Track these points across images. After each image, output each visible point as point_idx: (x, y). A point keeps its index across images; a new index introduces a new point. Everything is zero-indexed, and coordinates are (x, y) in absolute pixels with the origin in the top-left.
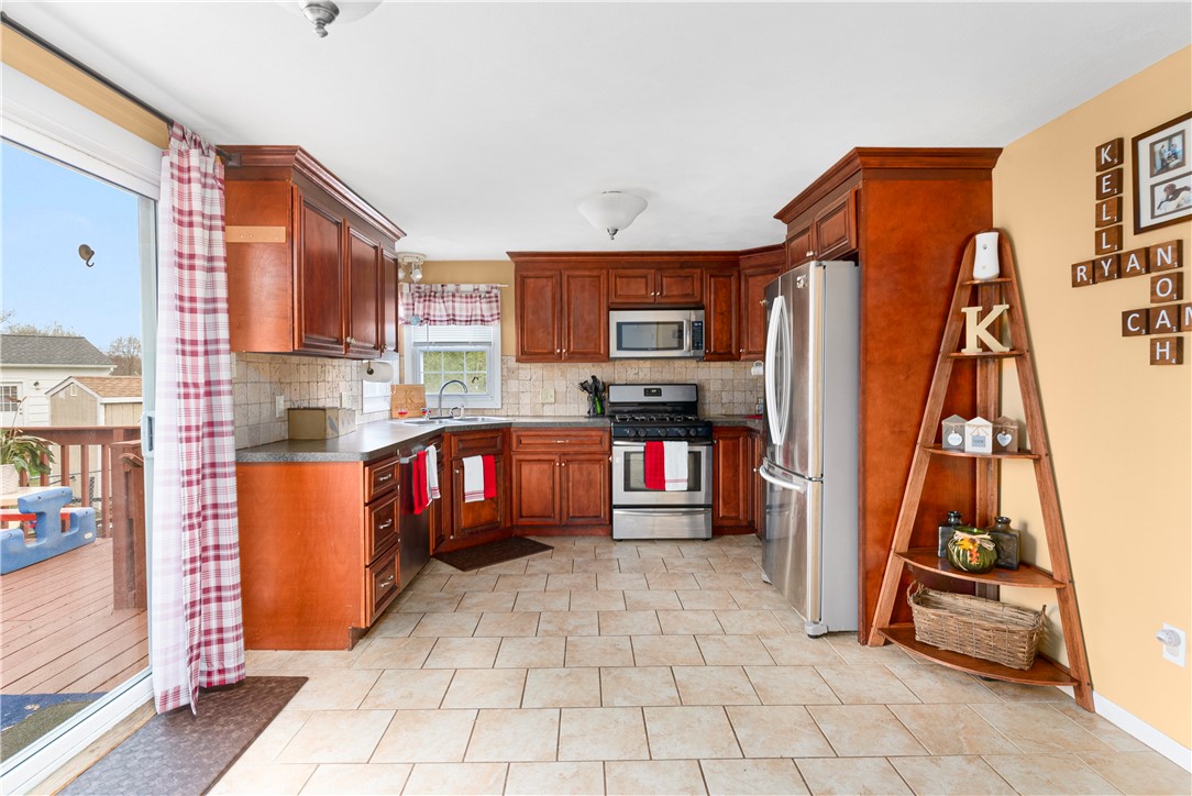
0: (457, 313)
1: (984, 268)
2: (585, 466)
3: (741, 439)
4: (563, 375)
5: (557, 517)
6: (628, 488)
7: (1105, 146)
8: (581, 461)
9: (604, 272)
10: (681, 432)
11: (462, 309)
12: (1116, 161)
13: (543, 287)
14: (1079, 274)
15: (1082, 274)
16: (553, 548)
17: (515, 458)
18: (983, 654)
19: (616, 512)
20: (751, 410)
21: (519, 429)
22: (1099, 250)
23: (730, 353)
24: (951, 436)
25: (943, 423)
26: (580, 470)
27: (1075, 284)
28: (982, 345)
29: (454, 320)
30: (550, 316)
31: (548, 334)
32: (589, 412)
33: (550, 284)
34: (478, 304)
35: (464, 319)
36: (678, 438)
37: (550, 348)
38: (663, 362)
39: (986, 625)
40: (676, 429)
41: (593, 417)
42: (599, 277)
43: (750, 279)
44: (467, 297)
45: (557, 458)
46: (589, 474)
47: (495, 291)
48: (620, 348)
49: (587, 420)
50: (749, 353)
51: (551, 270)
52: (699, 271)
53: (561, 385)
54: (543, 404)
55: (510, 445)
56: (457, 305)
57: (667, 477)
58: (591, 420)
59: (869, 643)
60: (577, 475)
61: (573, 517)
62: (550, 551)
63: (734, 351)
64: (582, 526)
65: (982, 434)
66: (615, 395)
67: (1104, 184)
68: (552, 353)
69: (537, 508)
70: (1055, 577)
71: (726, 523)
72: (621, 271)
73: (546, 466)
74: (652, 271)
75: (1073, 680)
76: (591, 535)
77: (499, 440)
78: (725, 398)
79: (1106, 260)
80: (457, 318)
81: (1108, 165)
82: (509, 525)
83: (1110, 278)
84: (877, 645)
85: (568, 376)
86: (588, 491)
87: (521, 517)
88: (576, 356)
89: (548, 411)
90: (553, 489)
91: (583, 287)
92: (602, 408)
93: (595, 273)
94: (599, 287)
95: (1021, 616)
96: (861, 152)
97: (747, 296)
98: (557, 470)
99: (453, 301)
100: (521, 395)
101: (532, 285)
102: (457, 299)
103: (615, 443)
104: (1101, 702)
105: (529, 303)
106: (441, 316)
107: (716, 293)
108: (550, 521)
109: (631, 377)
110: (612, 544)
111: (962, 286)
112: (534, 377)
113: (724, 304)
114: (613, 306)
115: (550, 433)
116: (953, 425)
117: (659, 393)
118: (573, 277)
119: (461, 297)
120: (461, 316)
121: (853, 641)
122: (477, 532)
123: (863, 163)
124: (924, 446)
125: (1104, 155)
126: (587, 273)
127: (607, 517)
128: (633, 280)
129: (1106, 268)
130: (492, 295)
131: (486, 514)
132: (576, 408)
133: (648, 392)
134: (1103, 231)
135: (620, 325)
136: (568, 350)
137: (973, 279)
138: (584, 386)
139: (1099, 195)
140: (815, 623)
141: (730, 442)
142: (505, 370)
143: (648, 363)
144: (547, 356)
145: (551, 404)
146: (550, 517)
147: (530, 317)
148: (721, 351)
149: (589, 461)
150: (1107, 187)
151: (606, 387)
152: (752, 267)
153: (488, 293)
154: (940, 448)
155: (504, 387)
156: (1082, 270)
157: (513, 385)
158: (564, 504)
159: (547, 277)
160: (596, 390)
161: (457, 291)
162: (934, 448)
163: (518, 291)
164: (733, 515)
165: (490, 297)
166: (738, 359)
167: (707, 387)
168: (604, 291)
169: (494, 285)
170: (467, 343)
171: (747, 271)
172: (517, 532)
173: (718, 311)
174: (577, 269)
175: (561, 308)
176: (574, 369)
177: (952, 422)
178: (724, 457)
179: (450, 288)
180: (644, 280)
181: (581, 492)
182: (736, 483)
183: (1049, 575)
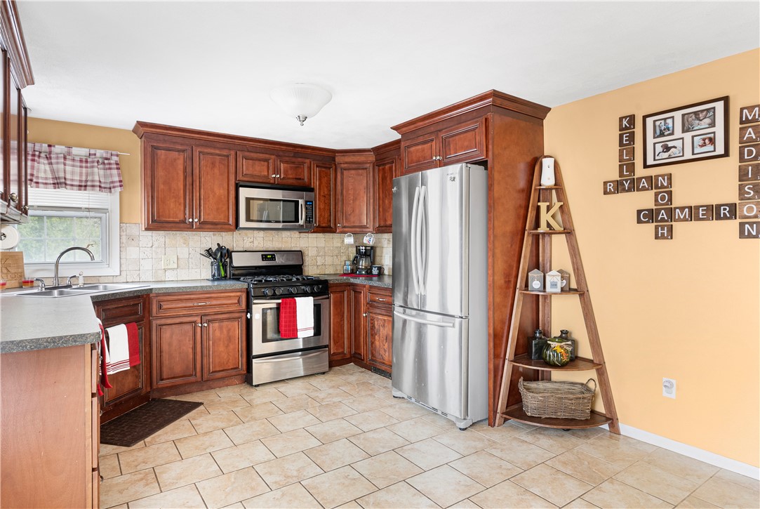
0: (68, 176)
1: (549, 179)
2: (225, 323)
3: (346, 293)
4: (186, 242)
5: (199, 374)
6: (265, 340)
7: (626, 117)
8: (222, 320)
9: (233, 153)
10: (308, 289)
11: (73, 172)
12: (632, 127)
13: (175, 160)
14: (608, 187)
15: (610, 187)
16: (202, 404)
17: (154, 323)
18: (567, 416)
19: (254, 361)
20: (337, 270)
21: (158, 295)
22: (621, 174)
23: (330, 227)
24: (534, 283)
25: (530, 274)
26: (221, 328)
27: (605, 193)
28: (549, 225)
29: (66, 184)
30: (182, 187)
31: (180, 204)
32: (214, 276)
33: (182, 157)
34: (96, 170)
35: (77, 183)
36: (305, 294)
37: (181, 218)
38: (273, 232)
39: (571, 396)
40: (303, 287)
41: (218, 279)
42: (228, 156)
43: (345, 172)
44: (81, 161)
45: (198, 319)
46: (229, 331)
47: (115, 158)
48: (248, 219)
49: (210, 284)
50: (345, 227)
51: (182, 144)
52: (308, 161)
53: (183, 252)
54: (165, 270)
55: (150, 312)
56: (68, 168)
57: (299, 327)
58: (216, 283)
59: (496, 424)
60: (218, 333)
61: (213, 372)
62: (201, 408)
63: (332, 225)
64: (223, 378)
65: (556, 280)
66: (239, 261)
67: (625, 139)
68: (184, 222)
69: (178, 369)
70: (595, 362)
71: (336, 358)
72: (247, 154)
73: (188, 328)
74: (273, 157)
75: (608, 419)
76: (227, 385)
77: (140, 308)
78: (320, 261)
79: (626, 181)
80: (68, 182)
81: (626, 128)
82: (149, 389)
83: (629, 190)
84: (501, 425)
85: (191, 243)
86: (227, 346)
87: (162, 380)
88: (205, 226)
89: (170, 276)
90: (194, 348)
91: (213, 164)
92: (226, 272)
93: (225, 152)
94: (228, 166)
95: (573, 388)
96: (495, 94)
97: (342, 184)
98: (199, 330)
99: (65, 164)
100: (142, 262)
101: (163, 157)
102: (68, 162)
103: (255, 301)
104: (624, 428)
105: (160, 173)
106: (46, 178)
107: (320, 179)
108: (192, 379)
109: (248, 246)
110: (253, 390)
111: (535, 189)
112: (156, 244)
113: (326, 189)
114: (241, 183)
115: (192, 296)
116: (535, 275)
117: (273, 258)
118: (204, 153)
119: (73, 160)
120: (72, 180)
121: (485, 426)
122: (121, 403)
123: (493, 101)
124: (520, 290)
125: (625, 122)
126: (217, 152)
127: (245, 367)
128: (257, 162)
129: (626, 186)
130: (112, 162)
131: (129, 384)
132: (199, 273)
133: (264, 258)
134: (625, 164)
135: (248, 200)
136: (200, 220)
137: (540, 185)
138: (209, 253)
139: (621, 144)
140: (465, 419)
141: (338, 295)
142: (124, 238)
143: (261, 233)
144: (180, 225)
145: (173, 269)
146: (191, 375)
147: (161, 186)
148: (324, 225)
149: (228, 319)
150: (626, 140)
151: (229, 253)
152: (346, 163)
153: (107, 159)
154: (527, 290)
155: (123, 254)
156: (610, 185)
157: (133, 252)
158: (205, 361)
159: (179, 151)
160: (221, 256)
161: (69, 154)
162: (525, 290)
163: (149, 161)
164: (340, 351)
165: (110, 164)
166: (335, 232)
167: (306, 253)
168: (232, 169)
169: (114, 153)
170: (79, 209)
171: (343, 165)
172: (155, 395)
173: (322, 194)
174: (207, 146)
175: (191, 181)
176: (196, 238)
177: (534, 273)
178: (334, 307)
179: (58, 149)
180: (266, 163)
181: (222, 348)
182: (342, 326)
183: (591, 361)
